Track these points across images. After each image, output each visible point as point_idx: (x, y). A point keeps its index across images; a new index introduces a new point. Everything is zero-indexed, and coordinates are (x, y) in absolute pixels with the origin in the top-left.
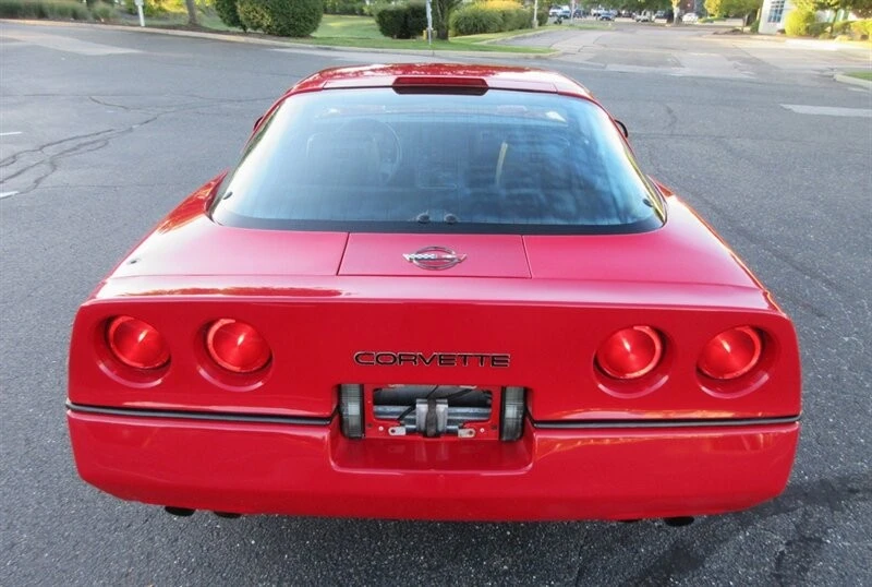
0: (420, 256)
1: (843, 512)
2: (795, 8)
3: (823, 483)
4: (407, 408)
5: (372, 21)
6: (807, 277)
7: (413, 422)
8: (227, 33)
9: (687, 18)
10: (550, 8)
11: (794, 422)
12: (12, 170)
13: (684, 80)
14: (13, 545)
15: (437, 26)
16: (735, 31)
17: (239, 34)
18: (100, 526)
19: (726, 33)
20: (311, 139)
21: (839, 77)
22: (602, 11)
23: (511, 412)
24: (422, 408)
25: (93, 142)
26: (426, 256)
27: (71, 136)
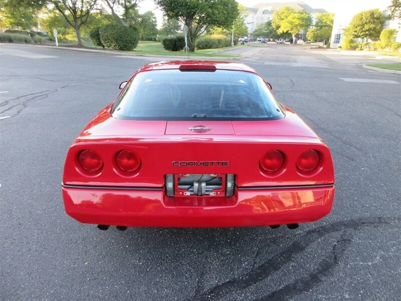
0: (194, 128)
1: (359, 230)
2: (345, 37)
3: (352, 221)
4: (190, 186)
5: (160, 44)
6: (348, 146)
7: (193, 191)
8: (96, 49)
9: (299, 42)
10: (239, 38)
11: (332, 186)
12: (7, 107)
13: (298, 69)
14: (30, 250)
15: (189, 46)
16: (320, 47)
17: (101, 49)
18: (64, 242)
19: (316, 48)
20: (146, 90)
21: (364, 66)
22: (262, 39)
23: (229, 185)
24: (196, 185)
25: (41, 96)
26: (197, 128)
27: (31, 93)
